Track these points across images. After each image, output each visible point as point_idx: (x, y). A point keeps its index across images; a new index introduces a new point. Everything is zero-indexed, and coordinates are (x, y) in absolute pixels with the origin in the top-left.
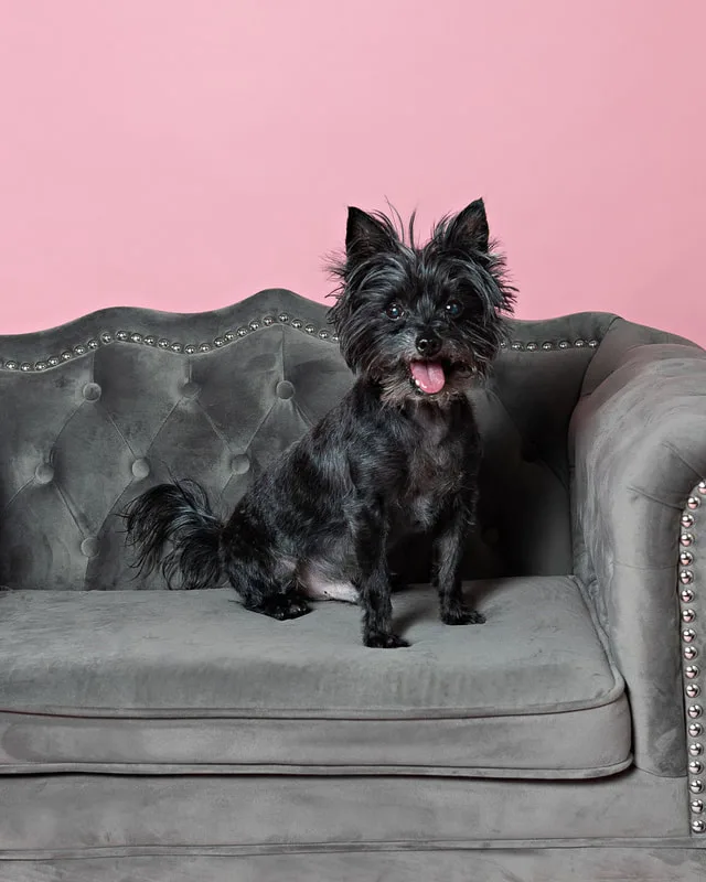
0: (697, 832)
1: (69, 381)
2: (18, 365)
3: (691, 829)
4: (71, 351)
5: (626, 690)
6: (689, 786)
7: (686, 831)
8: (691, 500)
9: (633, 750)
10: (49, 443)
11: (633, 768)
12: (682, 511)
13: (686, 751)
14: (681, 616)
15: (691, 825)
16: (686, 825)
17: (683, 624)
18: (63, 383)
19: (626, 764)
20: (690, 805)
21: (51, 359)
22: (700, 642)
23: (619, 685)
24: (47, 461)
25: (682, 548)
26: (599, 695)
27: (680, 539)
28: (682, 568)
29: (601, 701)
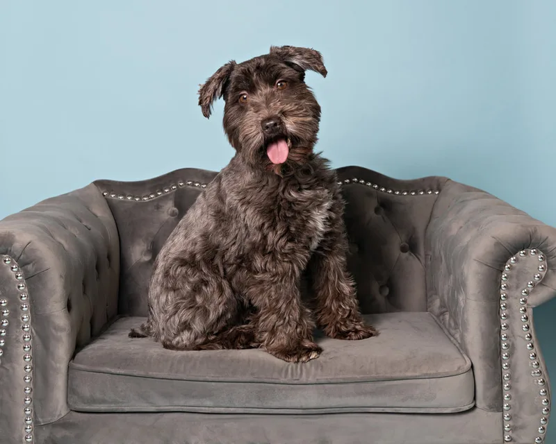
0: (507, 441)
1: (161, 206)
2: (133, 197)
3: (504, 440)
4: (162, 191)
5: (472, 367)
6: (503, 417)
7: (502, 440)
8: (506, 267)
9: (475, 398)
10: (151, 239)
11: (475, 407)
12: (502, 272)
13: (502, 398)
14: (501, 327)
15: (504, 438)
16: (502, 438)
17: (502, 331)
18: (158, 207)
19: (472, 405)
20: (504, 427)
21: (151, 194)
22: (510, 340)
23: (469, 364)
24: (149, 248)
25: (502, 291)
26: (459, 368)
27: (500, 287)
28: (501, 302)
29: (460, 372)
